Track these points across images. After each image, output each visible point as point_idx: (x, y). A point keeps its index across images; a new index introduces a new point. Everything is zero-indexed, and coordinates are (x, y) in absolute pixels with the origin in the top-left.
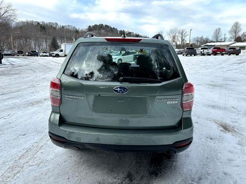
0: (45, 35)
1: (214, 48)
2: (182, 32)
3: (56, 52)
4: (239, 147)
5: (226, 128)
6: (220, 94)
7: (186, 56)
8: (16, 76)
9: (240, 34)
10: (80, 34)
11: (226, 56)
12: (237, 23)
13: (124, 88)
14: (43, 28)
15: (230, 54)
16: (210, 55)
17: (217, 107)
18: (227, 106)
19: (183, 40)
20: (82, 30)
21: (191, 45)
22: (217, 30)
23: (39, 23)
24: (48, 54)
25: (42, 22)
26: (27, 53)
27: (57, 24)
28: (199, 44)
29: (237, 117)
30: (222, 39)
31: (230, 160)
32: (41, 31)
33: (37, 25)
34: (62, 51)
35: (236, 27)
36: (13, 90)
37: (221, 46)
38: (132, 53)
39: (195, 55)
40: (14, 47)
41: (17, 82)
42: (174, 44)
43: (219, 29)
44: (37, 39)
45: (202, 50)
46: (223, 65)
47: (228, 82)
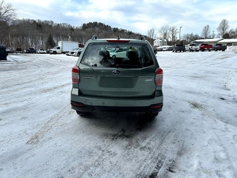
0: (41, 33)
1: (202, 45)
2: (173, 30)
3: (53, 50)
4: (201, 116)
5: (195, 105)
6: (198, 83)
7: (176, 52)
8: (24, 70)
9: (228, 31)
10: (75, 31)
11: (213, 52)
12: (225, 21)
13: (119, 71)
14: (39, 26)
15: (216, 50)
16: (198, 51)
17: (193, 92)
18: (201, 92)
19: (173, 37)
20: (77, 28)
21: (182, 42)
22: (205, 27)
23: (35, 21)
24: (45, 51)
25: (39, 20)
26: (25, 51)
27: (52, 22)
28: (189, 40)
29: (206, 99)
30: (210, 36)
31: (192, 123)
32: (37, 29)
33: (33, 24)
34: (59, 48)
35: (224, 25)
36: (26, 81)
37: (209, 42)
38: (125, 50)
39: (184, 52)
40: (12, 44)
41: (27, 75)
42: (165, 41)
43: (208, 26)
44: (33, 37)
45: (190, 47)
46: (208, 60)
47: (208, 75)
